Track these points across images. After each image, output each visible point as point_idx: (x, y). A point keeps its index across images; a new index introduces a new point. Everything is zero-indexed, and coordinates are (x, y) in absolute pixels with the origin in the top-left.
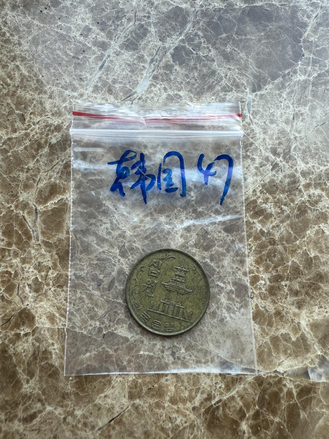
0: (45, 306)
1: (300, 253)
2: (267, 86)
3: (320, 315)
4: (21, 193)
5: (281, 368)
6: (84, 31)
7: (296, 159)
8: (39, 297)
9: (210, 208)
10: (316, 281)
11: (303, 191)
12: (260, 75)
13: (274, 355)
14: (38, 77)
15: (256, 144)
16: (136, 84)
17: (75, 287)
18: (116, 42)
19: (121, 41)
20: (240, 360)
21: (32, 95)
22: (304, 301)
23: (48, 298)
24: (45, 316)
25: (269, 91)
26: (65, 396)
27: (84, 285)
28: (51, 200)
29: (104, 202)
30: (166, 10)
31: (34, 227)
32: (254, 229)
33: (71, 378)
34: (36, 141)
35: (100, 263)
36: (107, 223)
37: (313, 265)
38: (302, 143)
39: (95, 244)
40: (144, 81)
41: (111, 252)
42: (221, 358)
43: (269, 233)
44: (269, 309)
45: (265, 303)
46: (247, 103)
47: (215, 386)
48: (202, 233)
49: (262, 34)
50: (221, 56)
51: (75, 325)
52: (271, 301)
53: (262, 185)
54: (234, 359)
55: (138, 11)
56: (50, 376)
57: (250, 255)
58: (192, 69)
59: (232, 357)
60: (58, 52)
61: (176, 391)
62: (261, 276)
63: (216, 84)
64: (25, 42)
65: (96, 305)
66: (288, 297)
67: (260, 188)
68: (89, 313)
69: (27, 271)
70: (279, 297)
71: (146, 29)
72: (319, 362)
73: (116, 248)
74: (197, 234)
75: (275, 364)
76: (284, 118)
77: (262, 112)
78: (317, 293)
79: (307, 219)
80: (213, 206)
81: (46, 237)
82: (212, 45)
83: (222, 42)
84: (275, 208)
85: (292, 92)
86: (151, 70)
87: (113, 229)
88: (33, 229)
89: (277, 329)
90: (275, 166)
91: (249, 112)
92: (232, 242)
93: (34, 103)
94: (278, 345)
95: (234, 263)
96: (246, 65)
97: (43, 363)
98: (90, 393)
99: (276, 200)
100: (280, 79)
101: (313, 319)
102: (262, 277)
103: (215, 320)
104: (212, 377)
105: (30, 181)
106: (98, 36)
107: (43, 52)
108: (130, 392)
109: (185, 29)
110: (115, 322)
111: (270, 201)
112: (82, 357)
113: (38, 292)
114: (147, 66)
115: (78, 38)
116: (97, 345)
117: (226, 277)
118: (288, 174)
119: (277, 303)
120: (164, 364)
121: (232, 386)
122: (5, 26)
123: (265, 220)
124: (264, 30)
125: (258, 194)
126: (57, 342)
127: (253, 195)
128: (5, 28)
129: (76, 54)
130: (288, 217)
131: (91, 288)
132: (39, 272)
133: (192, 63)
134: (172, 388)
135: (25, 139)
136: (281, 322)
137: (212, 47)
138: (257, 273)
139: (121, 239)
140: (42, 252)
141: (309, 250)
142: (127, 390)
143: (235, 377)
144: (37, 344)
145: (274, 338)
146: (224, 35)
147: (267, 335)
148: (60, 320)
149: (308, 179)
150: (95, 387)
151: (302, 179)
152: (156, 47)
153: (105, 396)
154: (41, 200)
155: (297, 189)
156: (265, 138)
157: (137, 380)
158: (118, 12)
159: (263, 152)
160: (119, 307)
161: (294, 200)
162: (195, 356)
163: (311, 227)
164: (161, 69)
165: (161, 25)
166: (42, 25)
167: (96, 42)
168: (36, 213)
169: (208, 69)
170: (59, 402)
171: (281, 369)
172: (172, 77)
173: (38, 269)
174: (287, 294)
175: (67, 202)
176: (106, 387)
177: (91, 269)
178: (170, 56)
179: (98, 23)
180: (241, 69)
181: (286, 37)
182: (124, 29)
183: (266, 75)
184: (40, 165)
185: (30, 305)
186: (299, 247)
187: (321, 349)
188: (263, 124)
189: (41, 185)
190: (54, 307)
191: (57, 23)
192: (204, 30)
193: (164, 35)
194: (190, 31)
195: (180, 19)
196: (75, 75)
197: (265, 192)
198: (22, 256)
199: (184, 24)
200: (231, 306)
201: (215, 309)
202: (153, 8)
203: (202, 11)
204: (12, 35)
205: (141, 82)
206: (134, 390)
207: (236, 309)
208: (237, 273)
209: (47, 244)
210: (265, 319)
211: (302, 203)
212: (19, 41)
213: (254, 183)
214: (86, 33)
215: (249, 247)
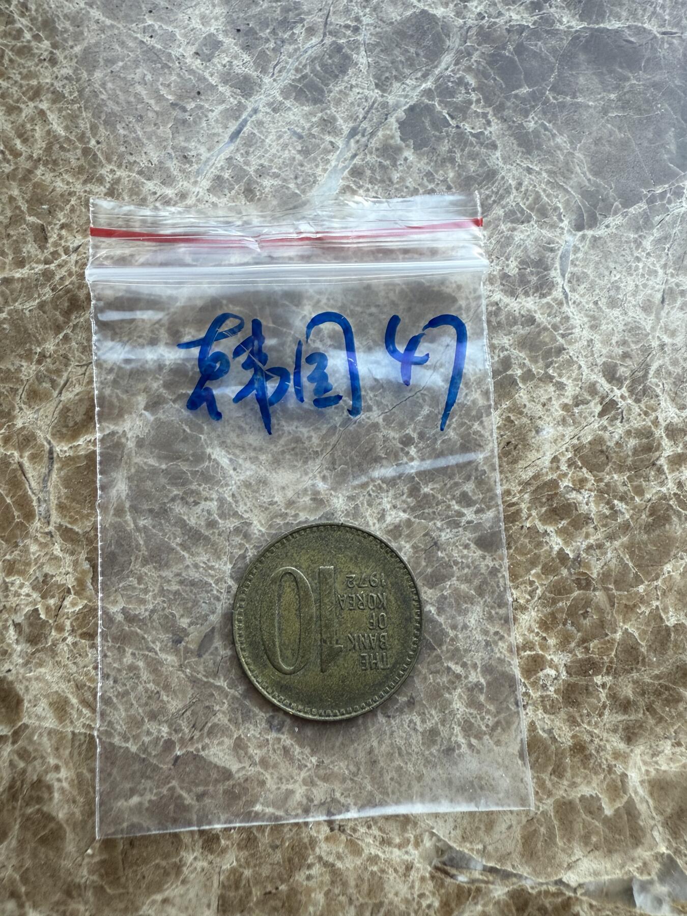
0: (48, 677)
1: (644, 612)
2: (611, 219)
3: (674, 763)
4: (21, 409)
5: (572, 876)
6: (205, 45)
7: (657, 396)
8: (37, 655)
9: (451, 488)
10: (674, 683)
11: (667, 471)
12: (597, 191)
13: (560, 843)
14: (88, 142)
15: (572, 351)
16: (310, 182)
17: (121, 640)
18: (274, 80)
19: (288, 77)
20: (480, 847)
21: (68, 183)
22: (641, 726)
23: (57, 659)
24: (45, 701)
25: (614, 231)
26: (71, 891)
27: (144, 638)
28: (87, 432)
29: (209, 450)
30: (399, 18)
31: (42, 491)
32: (546, 548)
33: (90, 851)
34: (68, 291)
35: (185, 591)
36: (212, 500)
37: (671, 646)
38: (677, 359)
39: (177, 544)
40: (329, 177)
41: (212, 568)
42: (439, 840)
43: (578, 560)
44: (559, 736)
45: (553, 721)
46: (560, 253)
47: (419, 903)
48: (426, 545)
49: (613, 96)
50: (512, 138)
51: (112, 728)
52: (566, 717)
53: (573, 446)
54: (468, 845)
55: (334, 13)
56: (44, 841)
57: (530, 607)
58: (444, 161)
59: (464, 839)
60: (139, 88)
61: (328, 905)
62: (549, 658)
63: (494, 202)
64: (65, 58)
65: (167, 687)
66: (607, 712)
67: (569, 455)
68: (146, 704)
69: (16, 592)
70: (585, 711)
71: (347, 57)
72: (660, 870)
73: (225, 558)
74: (413, 547)
75: (560, 865)
76: (640, 297)
77: (591, 277)
78: (672, 710)
79: (668, 538)
80: (456, 484)
81: (67, 519)
82: (494, 110)
83: (517, 106)
84: (597, 504)
85: (666, 238)
86: (349, 155)
87: (222, 515)
88: (41, 495)
89: (573, 785)
90: (609, 407)
91: (563, 276)
92: (491, 573)
93: (72, 202)
94: (571, 822)
95: (492, 622)
96: (567, 164)
97: (30, 810)
98: (131, 890)
99: (602, 484)
100: (643, 206)
101: (657, 770)
102: (552, 660)
103: (434, 750)
104: (413, 881)
105: (44, 384)
106: (235, 62)
107: (103, 85)
108: (222, 898)
109: (436, 67)
110: (206, 729)
111: (589, 486)
112: (121, 804)
113: (36, 644)
114: (340, 143)
115: (188, 60)
116: (159, 781)
117: (467, 651)
118: (636, 429)
119: (579, 725)
120: (306, 840)
121: (457, 905)
122: (22, 15)
123: (571, 529)
124: (617, 87)
125: (564, 467)
126: (67, 764)
127: (551, 468)
128: (22, 20)
129: (180, 97)
130: (626, 527)
131: (157, 647)
132: (44, 597)
133: (444, 147)
134: (319, 897)
135: (43, 286)
136: (585, 768)
137: (495, 115)
138: (542, 649)
139: (238, 540)
140: (55, 552)
141: (665, 609)
142: (215, 890)
143: (466, 886)
144: (22, 765)
145: (564, 804)
146: (525, 90)
147: (549, 796)
148: (80, 713)
149: (681, 445)
150: (144, 877)
151: (666, 442)
152: (366, 101)
153: (165, 901)
154: (64, 430)
155: (654, 464)
156: (590, 341)
157: (241, 870)
158: (286, 10)
159: (585, 370)
160: (218, 698)
161: (643, 492)
162: (380, 829)
163: (675, 557)
164: (371, 153)
165: (382, 51)
166: (108, 22)
167: (229, 74)
168: (51, 459)
169: (480, 166)
170: (58, 903)
171: (571, 878)
172: (396, 176)
173: (40, 592)
174: (604, 707)
175: (123, 440)
176: (168, 879)
177: (164, 602)
178: (395, 125)
179: (239, 30)
180: (555, 173)
181: (666, 110)
182: (296, 50)
183: (611, 193)
184: (70, 348)
185: (14, 672)
186: (642, 600)
187: (669, 841)
188: (591, 305)
189: (67, 396)
190: (69, 681)
191: (144, 21)
192: (481, 74)
193: (387, 74)
194: (448, 73)
195: (428, 42)
196: (173, 148)
197: (579, 463)
198: (8, 557)
199: (434, 54)
200: (473, 721)
201: (437, 724)
202: (368, 10)
203: (481, 27)
204: (36, 37)
205: (322, 179)
206: (232, 894)
207: (484, 728)
208: (496, 643)
209: (67, 534)
210: (548, 759)
211: (661, 499)
212: (51, 53)
213: (555, 441)
214: (208, 52)
215: (529, 589)
